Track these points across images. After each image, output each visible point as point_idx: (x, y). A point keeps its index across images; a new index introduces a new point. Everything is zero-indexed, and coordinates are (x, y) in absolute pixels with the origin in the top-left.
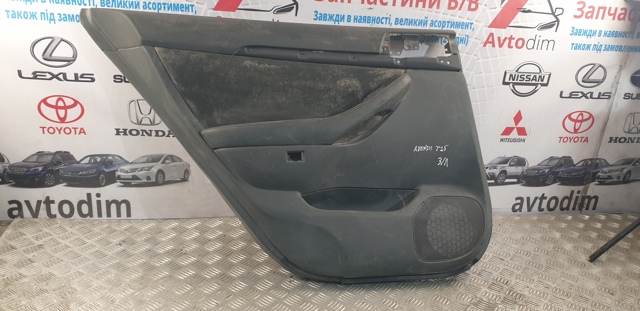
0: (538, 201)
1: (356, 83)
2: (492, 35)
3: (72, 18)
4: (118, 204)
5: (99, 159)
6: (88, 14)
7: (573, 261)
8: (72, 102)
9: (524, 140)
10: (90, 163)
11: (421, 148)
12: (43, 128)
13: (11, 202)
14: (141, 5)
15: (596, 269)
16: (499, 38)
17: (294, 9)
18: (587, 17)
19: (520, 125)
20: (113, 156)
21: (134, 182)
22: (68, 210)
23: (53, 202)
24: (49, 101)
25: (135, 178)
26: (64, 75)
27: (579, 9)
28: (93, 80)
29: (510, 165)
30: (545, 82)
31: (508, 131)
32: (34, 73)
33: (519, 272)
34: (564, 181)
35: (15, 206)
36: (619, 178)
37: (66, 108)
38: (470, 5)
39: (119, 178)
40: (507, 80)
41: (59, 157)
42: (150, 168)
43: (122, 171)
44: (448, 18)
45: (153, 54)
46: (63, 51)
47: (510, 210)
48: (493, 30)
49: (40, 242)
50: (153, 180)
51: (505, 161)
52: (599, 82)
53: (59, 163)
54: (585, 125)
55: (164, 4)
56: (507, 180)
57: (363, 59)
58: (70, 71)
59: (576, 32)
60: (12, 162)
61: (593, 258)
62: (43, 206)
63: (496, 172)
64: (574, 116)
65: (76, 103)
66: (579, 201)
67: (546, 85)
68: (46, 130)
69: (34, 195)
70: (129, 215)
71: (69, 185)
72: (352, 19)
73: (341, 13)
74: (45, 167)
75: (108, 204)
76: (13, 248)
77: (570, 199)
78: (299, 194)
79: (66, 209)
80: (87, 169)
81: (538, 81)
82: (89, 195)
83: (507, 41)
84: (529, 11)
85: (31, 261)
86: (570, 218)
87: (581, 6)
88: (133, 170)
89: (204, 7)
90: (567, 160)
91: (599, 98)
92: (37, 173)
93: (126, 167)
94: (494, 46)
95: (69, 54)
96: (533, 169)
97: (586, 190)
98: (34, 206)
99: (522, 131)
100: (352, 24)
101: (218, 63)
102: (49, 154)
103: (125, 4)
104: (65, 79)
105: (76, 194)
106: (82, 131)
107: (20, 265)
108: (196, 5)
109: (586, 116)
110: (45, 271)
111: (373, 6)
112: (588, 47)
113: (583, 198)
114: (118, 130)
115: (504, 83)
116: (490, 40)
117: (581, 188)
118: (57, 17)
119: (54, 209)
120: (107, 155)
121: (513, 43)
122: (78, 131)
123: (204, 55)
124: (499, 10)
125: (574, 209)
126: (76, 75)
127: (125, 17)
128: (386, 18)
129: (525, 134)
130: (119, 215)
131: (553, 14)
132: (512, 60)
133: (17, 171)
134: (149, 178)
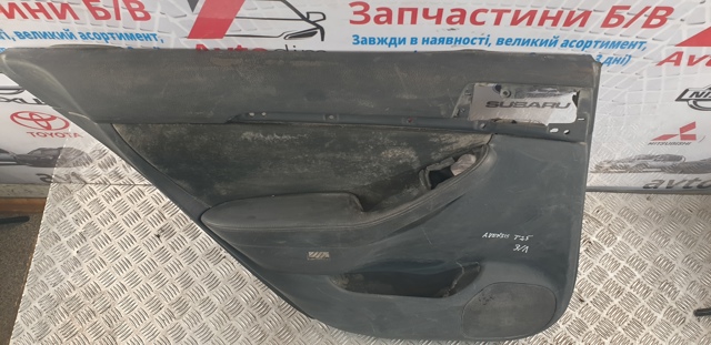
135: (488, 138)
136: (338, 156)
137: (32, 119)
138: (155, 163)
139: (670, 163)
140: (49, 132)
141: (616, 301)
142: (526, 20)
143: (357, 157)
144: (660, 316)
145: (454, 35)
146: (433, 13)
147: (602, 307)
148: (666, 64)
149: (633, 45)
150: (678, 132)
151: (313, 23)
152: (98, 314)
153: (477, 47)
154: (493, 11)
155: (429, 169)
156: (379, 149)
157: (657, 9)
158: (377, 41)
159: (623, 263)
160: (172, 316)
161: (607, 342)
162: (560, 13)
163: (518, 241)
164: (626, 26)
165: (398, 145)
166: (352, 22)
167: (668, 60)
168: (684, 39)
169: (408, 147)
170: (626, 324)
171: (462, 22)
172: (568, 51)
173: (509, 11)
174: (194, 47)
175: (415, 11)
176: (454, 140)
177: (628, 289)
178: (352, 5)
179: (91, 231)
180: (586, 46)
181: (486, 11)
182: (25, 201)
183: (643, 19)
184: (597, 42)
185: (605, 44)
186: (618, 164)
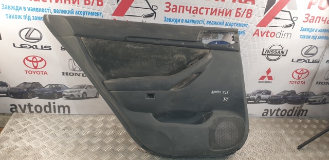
0: (276, 111)
1: (184, 57)
2: (258, 30)
3: (39, 18)
4: (64, 107)
5: (54, 86)
6: (47, 17)
7: (289, 149)
8: (40, 59)
9: (271, 82)
10: (50, 88)
11: (215, 92)
12: (26, 71)
13: (11, 105)
14: (75, 12)
15: (300, 154)
16: (262, 32)
17: (154, 16)
18: (310, 22)
19: (269, 75)
20: (61, 85)
21: (71, 98)
22: (40, 110)
23: (32, 106)
24: (29, 58)
25: (72, 95)
26: (36, 46)
27: (306, 18)
28: (51, 49)
29: (263, 94)
30: (285, 54)
31: (263, 78)
32: (21, 45)
33: (260, 154)
34: (291, 102)
35: (14, 107)
36: (319, 101)
37: (37, 62)
38: (247, 15)
39: (64, 95)
40: (264, 53)
41: (34, 85)
42: (79, 91)
43: (66, 92)
44: (235, 21)
45: (80, 41)
46: (35, 35)
47: (261, 115)
48: (259, 28)
49: (26, 127)
50: (81, 96)
51: (260, 92)
52: (313, 55)
53: (34, 88)
54: (304, 76)
55: (86, 12)
56: (261, 101)
57: (188, 44)
58: (39, 44)
59: (303, 29)
60: (11, 87)
61: (300, 148)
62: (27, 107)
63: (255, 97)
64: (298, 71)
65: (42, 60)
66: (297, 112)
67: (285, 55)
68: (27, 72)
69: (23, 102)
70: (69, 112)
71: (40, 98)
72: (184, 21)
73: (178, 18)
74: (28, 89)
75: (59, 107)
76: (12, 130)
77: (293, 111)
78: (151, 114)
79: (38, 109)
80: (48, 91)
81: (281, 53)
82: (49, 103)
83: (266, 33)
84: (279, 19)
85: (21, 138)
86: (291, 121)
87: (307, 16)
88: (71, 92)
89: (107, 14)
90: (293, 92)
91: (313, 62)
92: (24, 92)
93: (68, 90)
94: (258, 36)
95: (38, 36)
96: (275, 96)
97: (301, 107)
98: (23, 107)
99: (270, 78)
100: (184, 24)
101: (113, 45)
102: (29, 83)
103: (66, 12)
104: (37, 48)
105: (43, 102)
106: (46, 73)
107: (15, 141)
108: (103, 13)
109: (305, 71)
110: (28, 144)
111: (195, 15)
112: (309, 37)
113: (300, 111)
114: (63, 73)
115: (263, 54)
116: (257, 33)
117: (299, 106)
118: (32, 18)
119: (33, 109)
120: (58, 85)
121: (269, 34)
122: (43, 73)
123: (106, 41)
124: (262, 17)
125: (294, 115)
126: (42, 46)
127: (66, 20)
128: (202, 21)
129: (272, 79)
130: (64, 112)
131: (292, 20)
132: (268, 43)
133: (14, 91)
134: (79, 96)
135: (209, 51)
136: (159, 57)
137: (33, 61)
140: (36, 70)
142: (214, 13)
143: (166, 58)
144: (285, 150)
145: (194, 19)
146: (189, 9)
148: (255, 35)
149: (245, 25)
150: (266, 74)
151: (153, 11)
153: (201, 25)
154: (206, 8)
155: (190, 64)
156: (173, 54)
157: (249, 10)
158: (171, 20)
162: (224, 10)
163: (225, 95)
164: (242, 17)
165: (180, 53)
166: (165, 11)
167: (255, 33)
168: (258, 23)
169: (183, 54)
171: (196, 13)
172: (227, 27)
173: (209, 9)
174: (113, 19)
175: (183, 7)
176: (198, 51)
177: (269, 142)
178: (166, 3)
180: (232, 25)
181: (203, 8)
183: (245, 14)
184: (235, 24)
185: (237, 25)
186: (251, 97)
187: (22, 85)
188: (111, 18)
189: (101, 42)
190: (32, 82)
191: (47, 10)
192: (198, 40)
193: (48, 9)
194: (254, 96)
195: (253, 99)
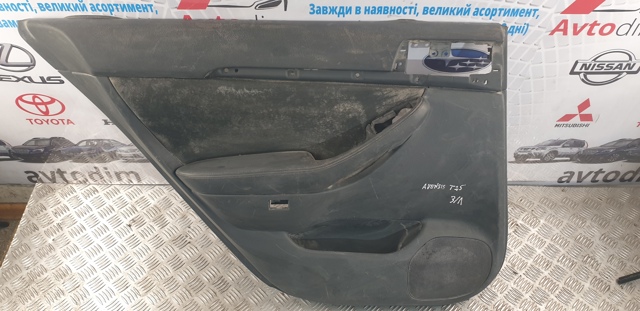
0: (593, 175)
1: (358, 108)
4: (127, 174)
5: (95, 143)
6: (26, 26)
7: (597, 281)
8: (49, 100)
9: (587, 126)
10: (87, 145)
11: (431, 186)
13: (27, 172)
14: (89, 7)
16: (575, 26)
17: (283, 3)
19: (586, 112)
20: (108, 140)
21: (136, 159)
22: (82, 178)
23: (65, 172)
24: (24, 98)
25: (136, 156)
26: (30, 78)
28: (62, 82)
29: (563, 147)
30: (635, 69)
31: (568, 117)
33: (527, 296)
34: (630, 159)
35: (32, 174)
37: (45, 104)
39: (120, 156)
40: (577, 69)
41: (55, 142)
43: (121, 151)
44: (501, 4)
47: (556, 181)
48: (568, 17)
49: (59, 220)
51: (558, 143)
53: (57, 146)
55: (116, 5)
56: (556, 159)
60: (13, 145)
62: (57, 175)
63: (544, 152)
65: (53, 100)
67: (636, 72)
69: (46, 168)
71: (75, 161)
72: (363, 10)
73: (347, 5)
74: (46, 149)
75: (117, 174)
76: (35, 228)
77: (635, 173)
78: (287, 236)
79: (79, 177)
80: (87, 150)
81: (624, 69)
82: (96, 168)
83: (587, 28)
85: (51, 248)
86: (626, 196)
88: (132, 151)
89: (166, 6)
92: (40, 153)
93: (125, 148)
94: (565, 34)
95: (27, 60)
98: (49, 175)
100: (364, 17)
101: (186, 91)
102: (47, 139)
103: (69, 7)
104: (32, 81)
105: (83, 167)
107: (41, 254)
108: (154, 4)
114: (105, 121)
115: (572, 72)
116: (562, 28)
119: (68, 176)
121: (596, 29)
122: (65, 122)
123: (168, 83)
125: (638, 180)
126: (42, 78)
128: (411, 8)
129: (591, 120)
130: (130, 181)
132: (588, 48)
133: (21, 152)
135: (422, 91)
136: (298, 110)
137: (34, 103)
138: (141, 116)
139: (575, 150)
140: (50, 118)
141: (546, 273)
143: (314, 112)
144: (587, 285)
145: (389, 4)
147: (534, 278)
148: (556, 33)
149: (528, 13)
150: (577, 112)
152: (66, 293)
153: (407, 17)
155: (374, 123)
156: (332, 103)
158: (329, 10)
159: (548, 241)
160: (137, 293)
161: (542, 308)
163: (454, 193)
165: (348, 100)
167: (557, 29)
168: (567, 6)
169: (356, 101)
170: (557, 292)
172: (479, 19)
174: (182, 17)
176: (394, 93)
177: (555, 262)
179: (69, 222)
180: (493, 15)
182: (8, 206)
184: (501, 10)
185: (507, 12)
186: (533, 152)
187: (33, 143)
188: (178, 14)
189: (159, 85)
190: (49, 137)
191: (22, 7)
192: (394, 66)
193: (25, 5)
194: (542, 151)
195: (539, 156)
